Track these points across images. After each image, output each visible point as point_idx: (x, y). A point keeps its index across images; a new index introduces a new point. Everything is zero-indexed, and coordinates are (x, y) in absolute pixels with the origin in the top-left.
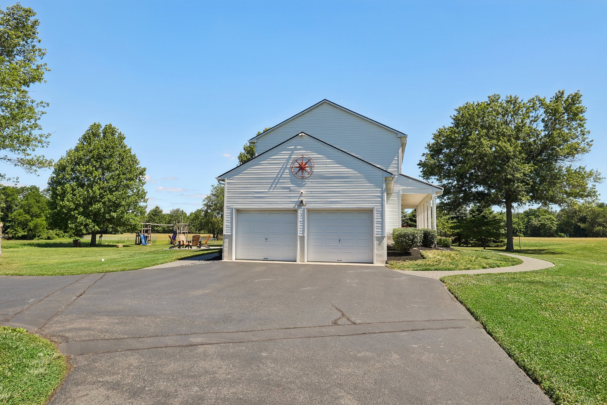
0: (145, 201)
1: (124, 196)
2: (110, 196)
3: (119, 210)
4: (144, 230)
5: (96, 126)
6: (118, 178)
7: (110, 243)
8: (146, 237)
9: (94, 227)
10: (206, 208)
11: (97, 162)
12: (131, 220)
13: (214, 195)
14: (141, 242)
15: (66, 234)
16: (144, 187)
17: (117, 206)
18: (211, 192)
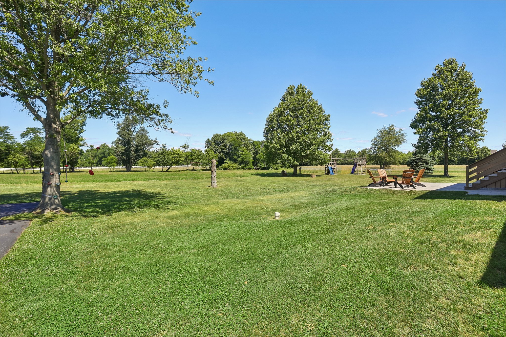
0: (331, 141)
1: (315, 136)
2: (304, 138)
3: (312, 148)
4: (331, 163)
5: (291, 88)
6: (309, 123)
7: (308, 173)
8: (333, 168)
9: (294, 162)
10: (373, 146)
11: (293, 112)
12: (321, 156)
13: (379, 137)
14: (329, 172)
16: (330, 130)
17: (310, 145)
18: (377, 135)
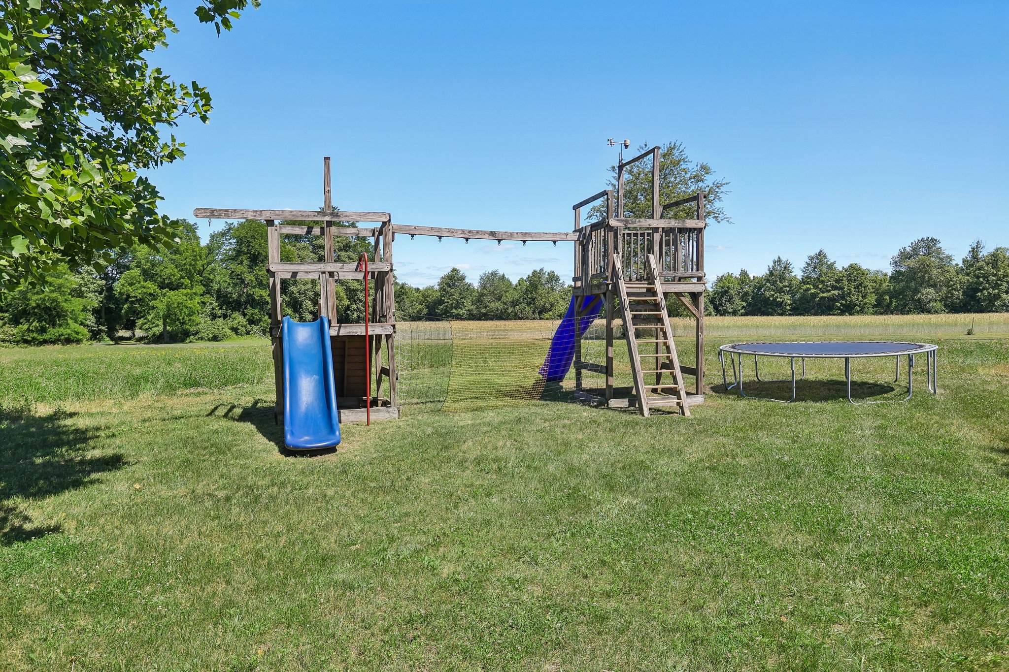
15: (256, 328)
